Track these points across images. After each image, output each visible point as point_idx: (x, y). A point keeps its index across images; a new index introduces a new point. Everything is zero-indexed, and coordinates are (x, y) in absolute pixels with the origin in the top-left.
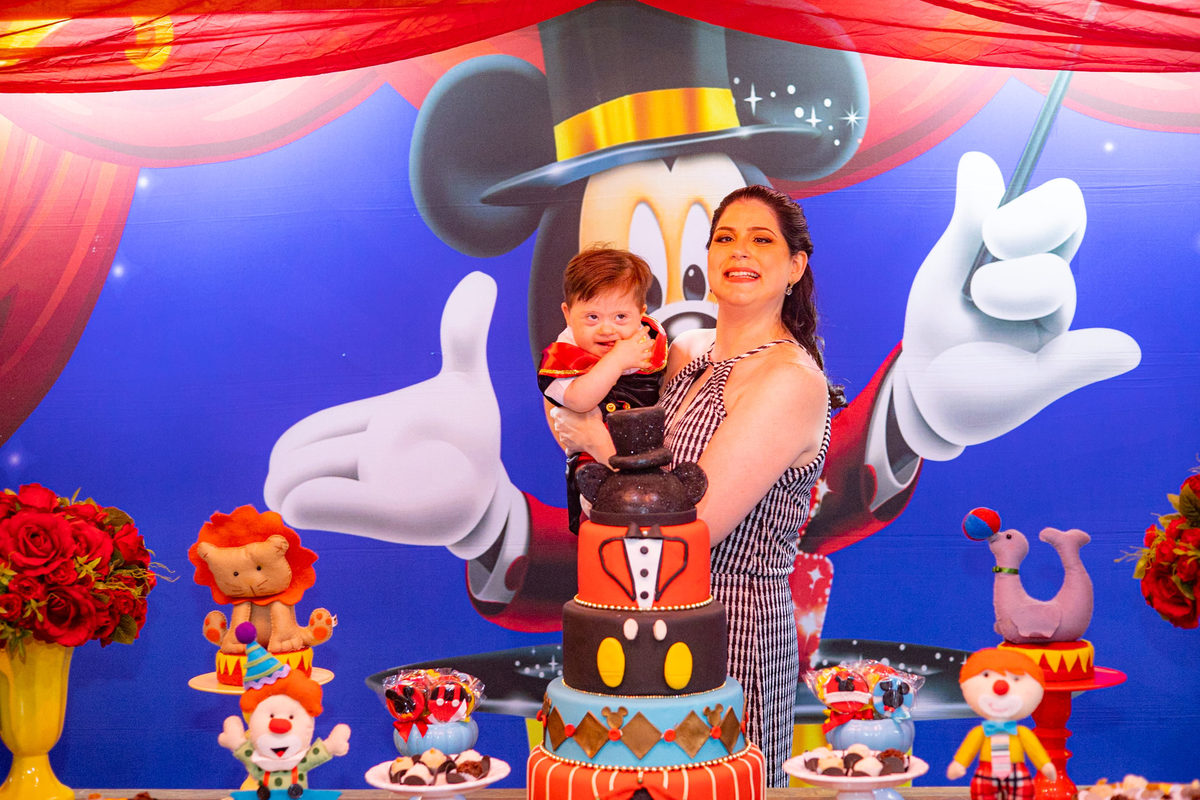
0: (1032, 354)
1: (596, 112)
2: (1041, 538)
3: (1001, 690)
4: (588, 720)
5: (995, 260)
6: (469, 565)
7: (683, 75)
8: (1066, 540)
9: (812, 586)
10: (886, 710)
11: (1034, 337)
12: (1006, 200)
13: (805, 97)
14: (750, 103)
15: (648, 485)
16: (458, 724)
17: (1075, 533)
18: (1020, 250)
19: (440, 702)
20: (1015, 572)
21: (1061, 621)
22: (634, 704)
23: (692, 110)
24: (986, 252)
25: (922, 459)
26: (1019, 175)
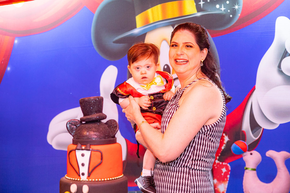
2: (267, 155)
13: (220, 1)
14: (200, 4)
20: (254, 170)
23: (181, 8)
24: (287, 52)
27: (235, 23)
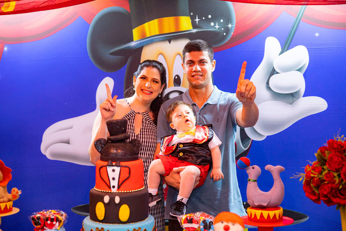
0: (290, 105)
2: (266, 169)
3: (227, 229)
5: (277, 73)
7: (175, 13)
8: (275, 169)
11: (291, 99)
12: (282, 53)
13: (215, 19)
14: (196, 21)
15: (118, 147)
16: (56, 230)
17: (279, 167)
19: (49, 222)
20: (255, 181)
21: (270, 200)
22: (107, 227)
23: (177, 24)
24: (275, 70)
25: (252, 140)
26: (286, 44)
27: (228, 41)
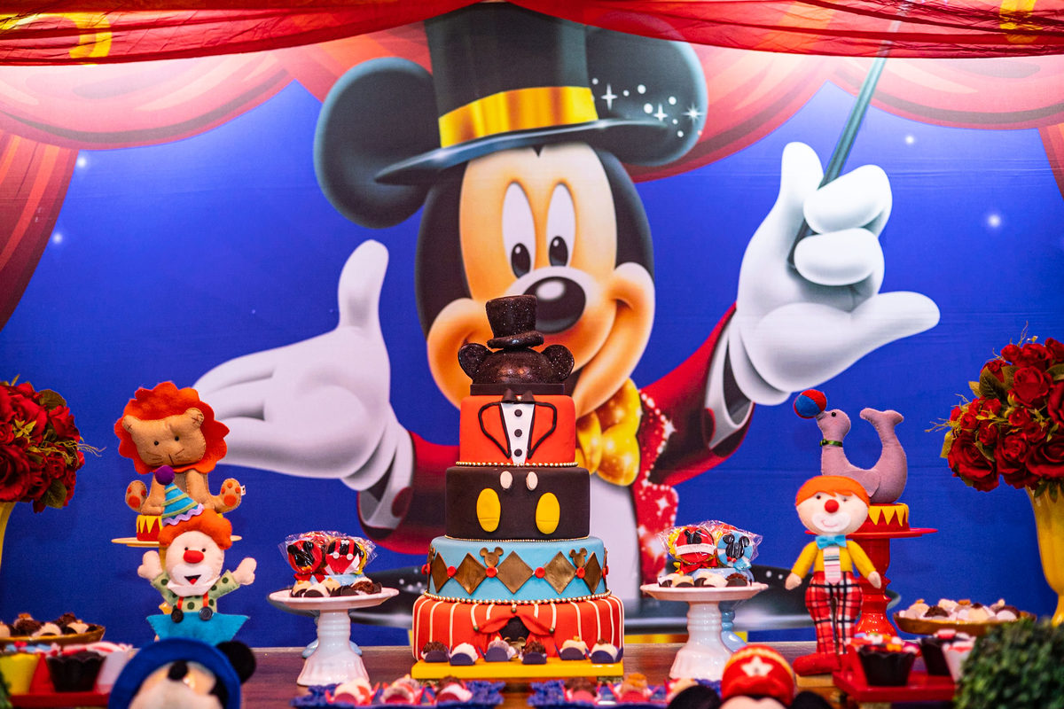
1: (475, 107)
2: (861, 416)
3: (832, 508)
4: (467, 560)
5: (814, 233)
6: (360, 496)
8: (883, 418)
9: (659, 513)
10: (729, 560)
11: (848, 300)
13: (654, 95)
16: (352, 576)
17: (891, 413)
18: (836, 226)
19: (336, 555)
21: (880, 484)
22: (508, 546)
23: (557, 105)
25: (755, 404)
26: (834, 163)
